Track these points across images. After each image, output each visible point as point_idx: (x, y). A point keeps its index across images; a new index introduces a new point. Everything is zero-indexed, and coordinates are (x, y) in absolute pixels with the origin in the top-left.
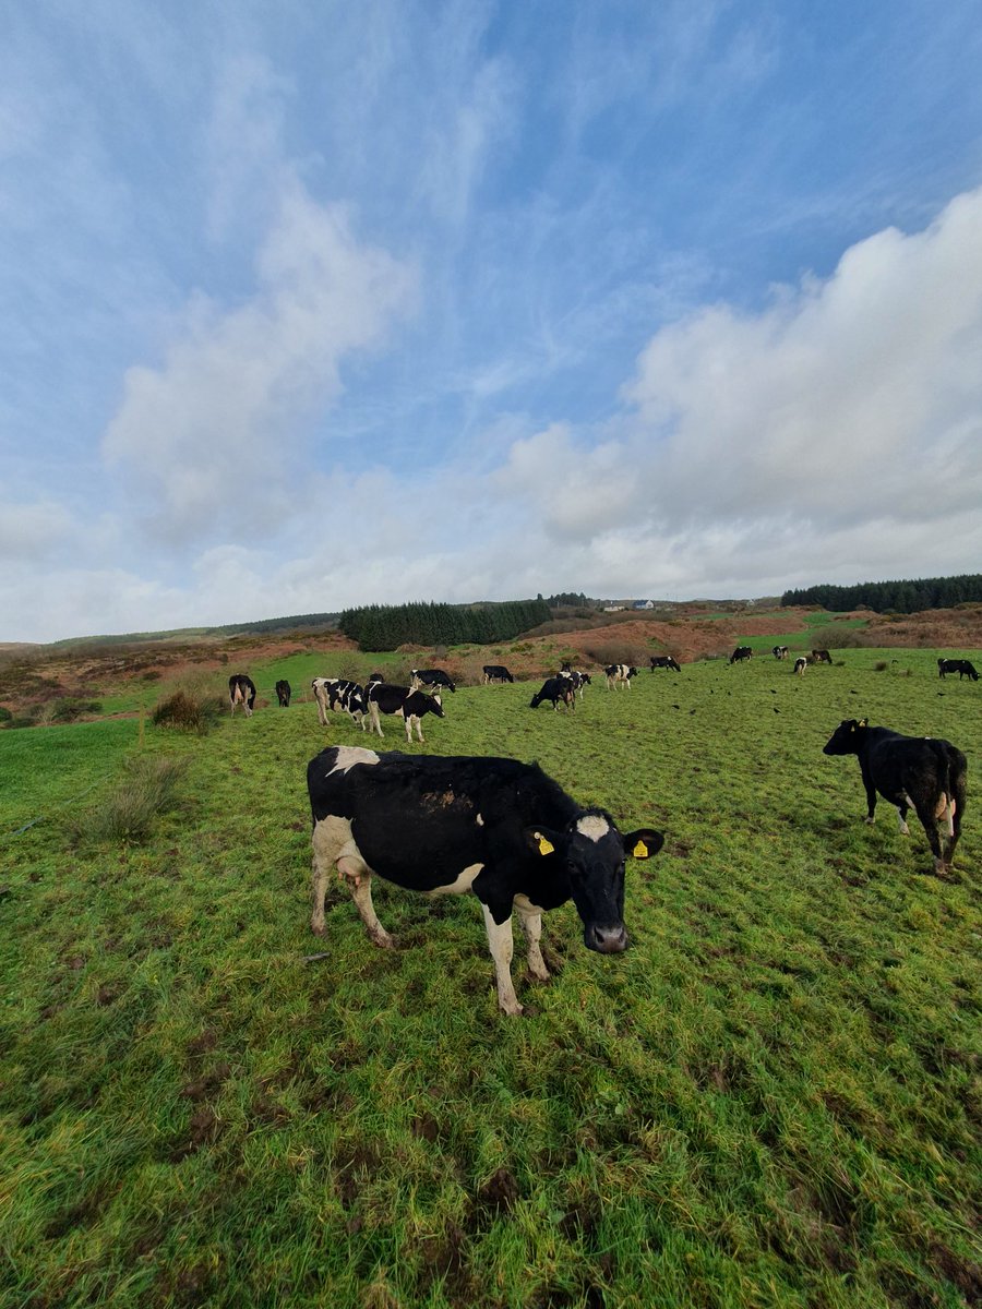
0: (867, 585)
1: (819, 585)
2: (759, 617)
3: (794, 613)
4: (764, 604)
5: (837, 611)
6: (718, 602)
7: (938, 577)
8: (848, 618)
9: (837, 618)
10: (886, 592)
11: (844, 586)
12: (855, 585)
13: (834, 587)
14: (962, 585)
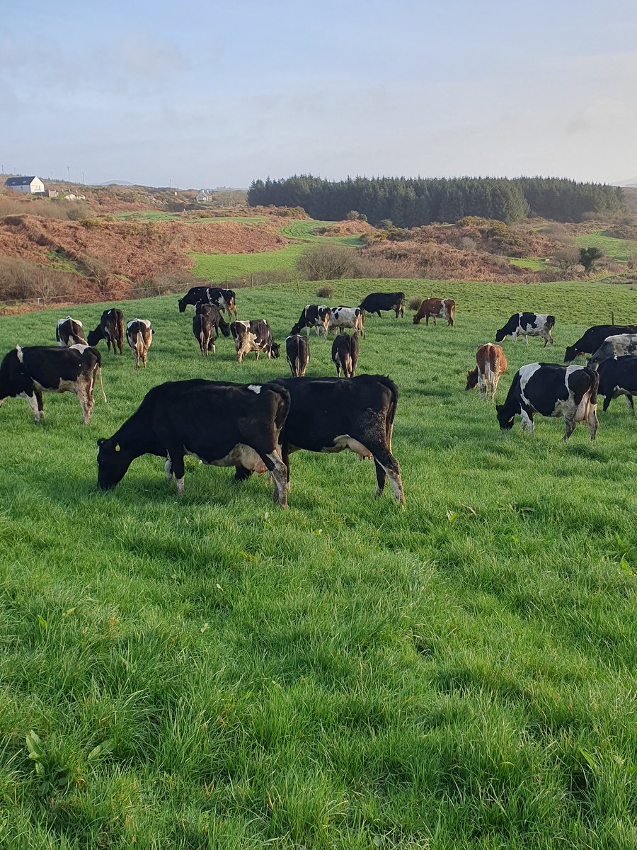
0: (358, 180)
1: (299, 175)
2: (221, 221)
3: (263, 218)
4: (221, 200)
5: (321, 219)
6: (152, 191)
7: (440, 177)
8: (337, 231)
9: (323, 231)
10: (381, 193)
11: (330, 180)
12: (345, 180)
13: (317, 180)
14: (464, 191)
